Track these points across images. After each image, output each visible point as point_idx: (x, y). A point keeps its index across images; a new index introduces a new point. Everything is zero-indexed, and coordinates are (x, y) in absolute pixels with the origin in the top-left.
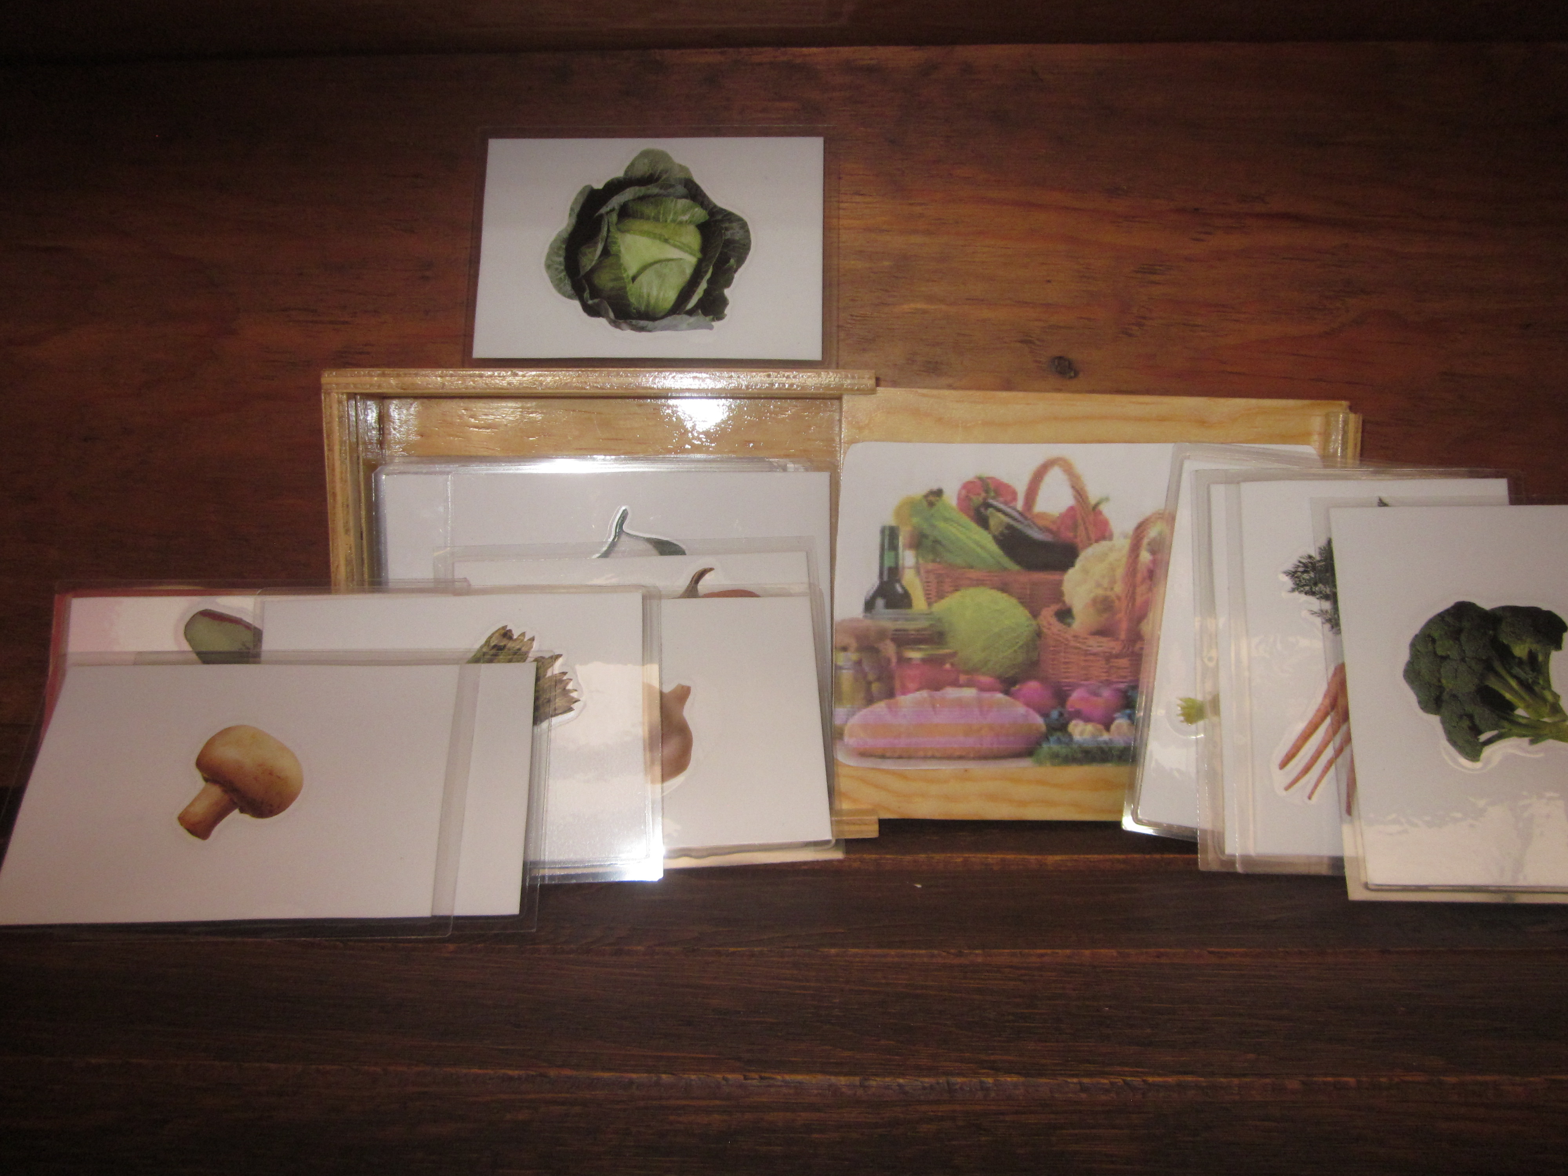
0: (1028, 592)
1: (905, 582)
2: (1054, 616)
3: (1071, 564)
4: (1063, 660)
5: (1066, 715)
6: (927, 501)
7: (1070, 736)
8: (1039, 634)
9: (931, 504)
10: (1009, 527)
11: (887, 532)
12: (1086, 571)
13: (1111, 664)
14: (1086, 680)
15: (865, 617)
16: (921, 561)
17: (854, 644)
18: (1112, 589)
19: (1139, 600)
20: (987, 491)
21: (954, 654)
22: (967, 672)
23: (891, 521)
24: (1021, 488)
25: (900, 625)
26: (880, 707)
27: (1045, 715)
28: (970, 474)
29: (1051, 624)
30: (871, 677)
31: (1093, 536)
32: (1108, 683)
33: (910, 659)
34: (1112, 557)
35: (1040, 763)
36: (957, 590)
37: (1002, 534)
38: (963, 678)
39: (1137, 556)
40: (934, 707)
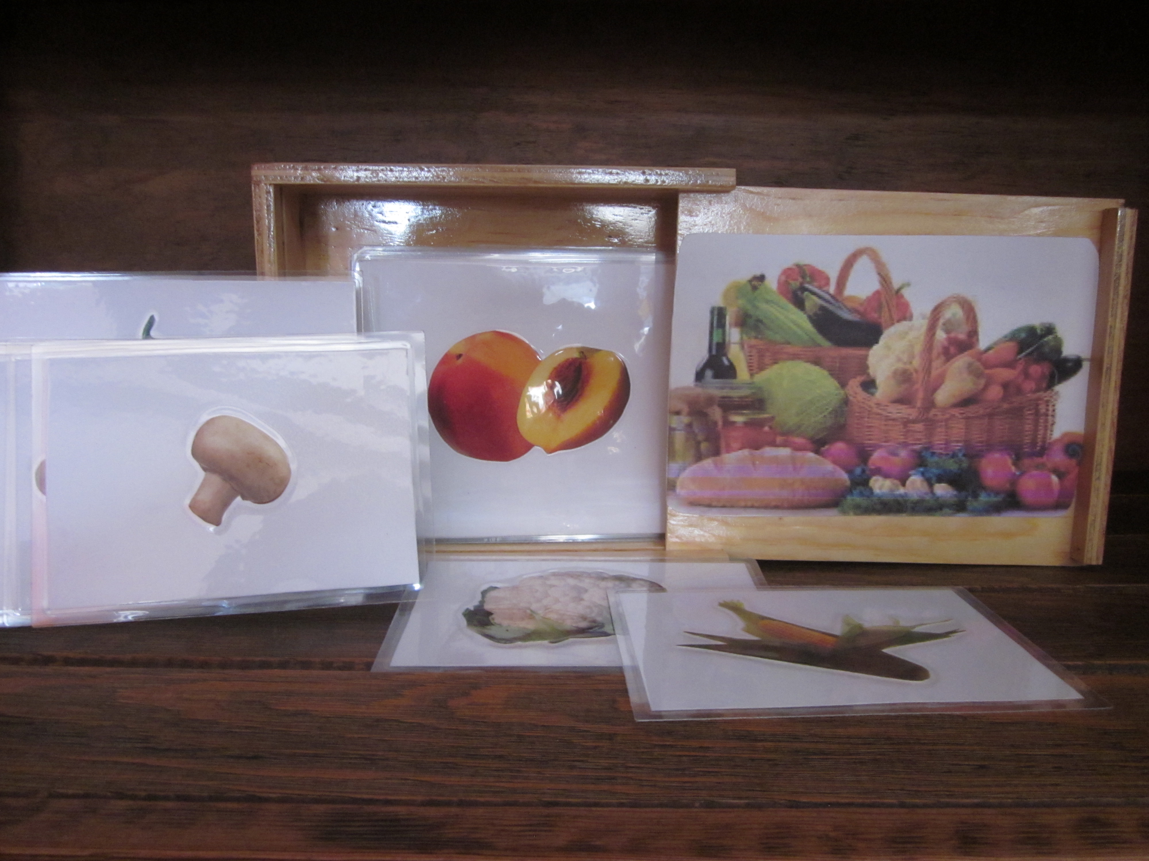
0: (838, 365)
1: (730, 356)
2: (859, 386)
3: (876, 342)
4: (867, 424)
5: (867, 472)
6: (751, 285)
7: (871, 490)
8: (846, 402)
9: (755, 288)
10: (822, 308)
11: (716, 313)
12: (888, 347)
13: (908, 428)
14: (885, 442)
15: (696, 385)
16: (745, 337)
17: (685, 409)
18: (911, 363)
19: (934, 373)
20: (803, 277)
21: (772, 418)
22: (783, 434)
23: (718, 302)
24: (833, 275)
25: (726, 393)
26: (708, 463)
27: (850, 472)
28: (789, 262)
29: (856, 393)
30: (700, 437)
31: (895, 317)
32: (905, 445)
33: (734, 423)
34: (911, 335)
35: (844, 512)
36: (776, 363)
37: (816, 314)
38: (779, 439)
39: (934, 334)
40: (754, 464)
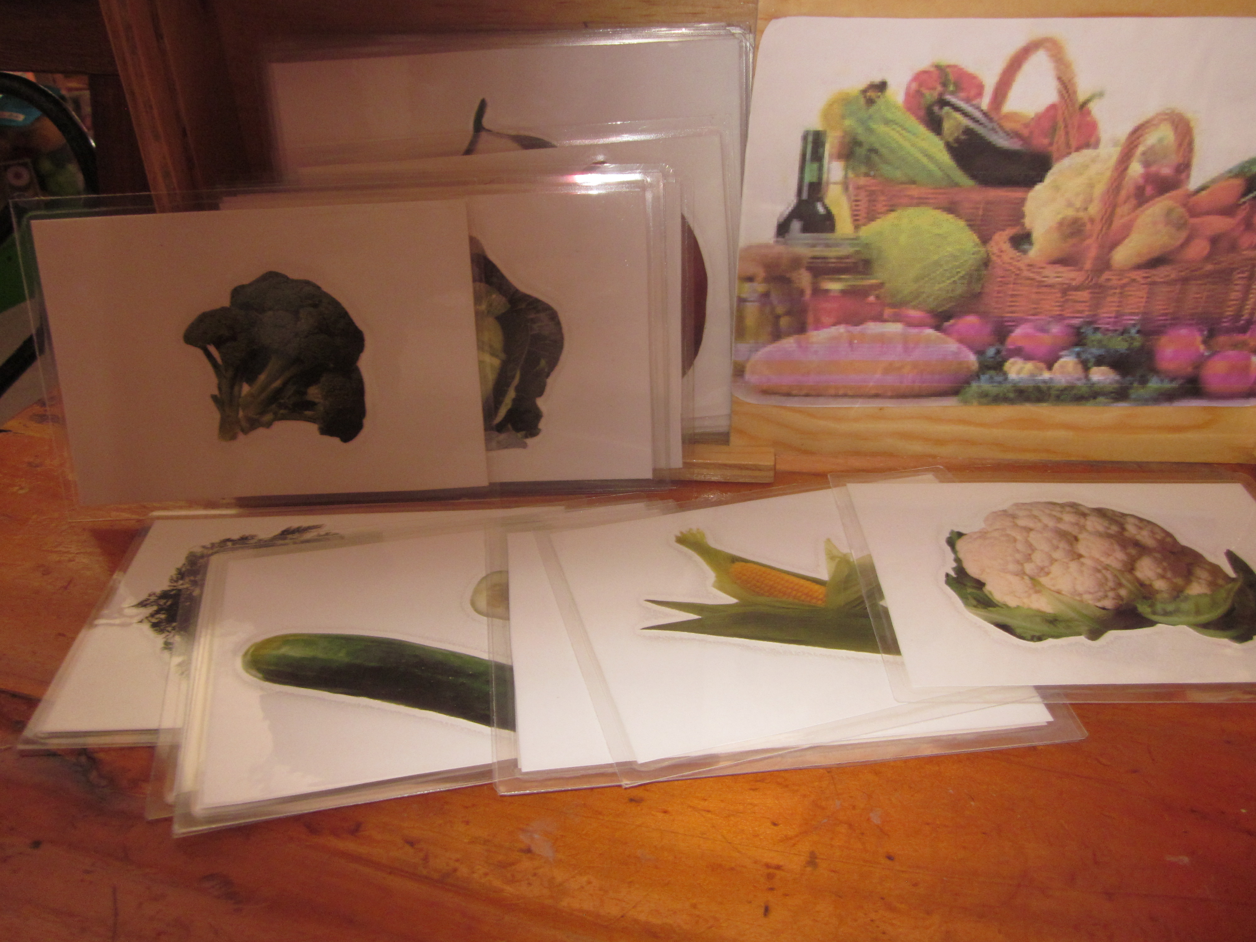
0: (981, 212)
1: (827, 201)
2: (1008, 242)
3: (1039, 178)
4: (1010, 293)
5: (1004, 353)
6: (865, 97)
7: (1005, 374)
8: (986, 263)
9: (870, 102)
10: (968, 131)
11: (810, 139)
12: (1057, 188)
13: (1067, 297)
14: (1034, 315)
15: (777, 242)
16: (851, 175)
17: (761, 273)
18: (1086, 209)
19: (1117, 223)
20: (945, 85)
21: (881, 285)
22: (893, 306)
23: (815, 124)
24: (990, 81)
25: (819, 251)
26: (789, 343)
27: (980, 353)
28: (924, 63)
29: (1002, 252)
30: (780, 309)
31: (1074, 143)
32: (1060, 318)
33: (827, 291)
34: (1093, 170)
35: (966, 402)
36: (892, 211)
37: (957, 140)
38: (888, 312)
39: (1126, 169)
40: (851, 343)
